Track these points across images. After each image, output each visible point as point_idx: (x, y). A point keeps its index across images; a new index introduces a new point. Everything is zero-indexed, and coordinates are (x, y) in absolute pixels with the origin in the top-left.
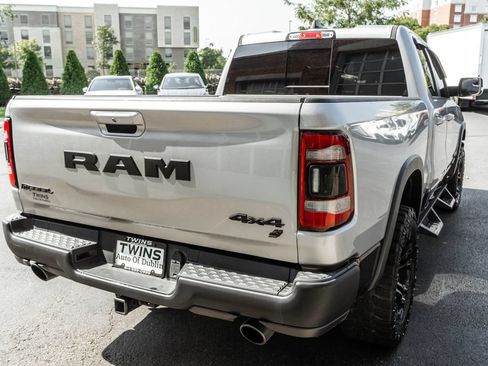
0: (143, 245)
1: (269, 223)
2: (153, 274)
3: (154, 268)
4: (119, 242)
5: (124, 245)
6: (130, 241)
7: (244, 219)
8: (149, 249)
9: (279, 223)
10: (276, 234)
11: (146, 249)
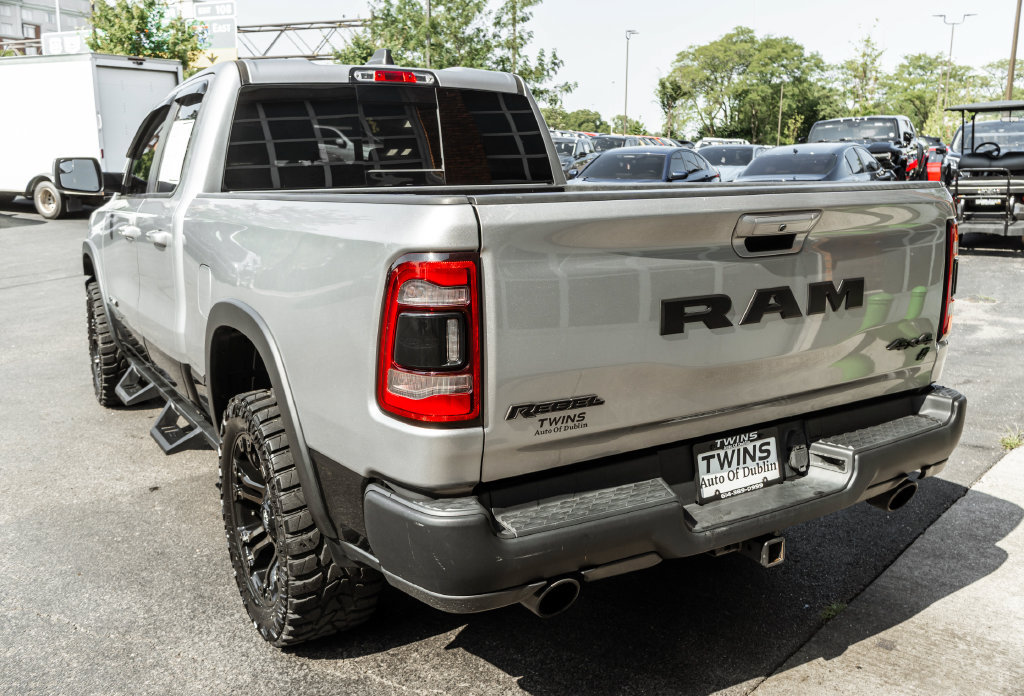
1: (921, 342)
7: (900, 345)
9: (929, 338)
10: (923, 354)
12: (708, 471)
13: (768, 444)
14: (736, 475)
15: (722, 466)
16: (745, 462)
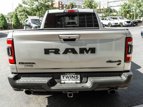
0: (72, 75)
1: (118, 62)
2: (76, 83)
3: (76, 81)
4: (61, 76)
5: (64, 76)
6: (66, 75)
7: (110, 62)
8: (74, 76)
9: (120, 61)
10: (119, 64)
11: (72, 76)
12: (63, 78)
13: (78, 76)
14: (70, 80)
15: (67, 78)
16: (72, 78)
